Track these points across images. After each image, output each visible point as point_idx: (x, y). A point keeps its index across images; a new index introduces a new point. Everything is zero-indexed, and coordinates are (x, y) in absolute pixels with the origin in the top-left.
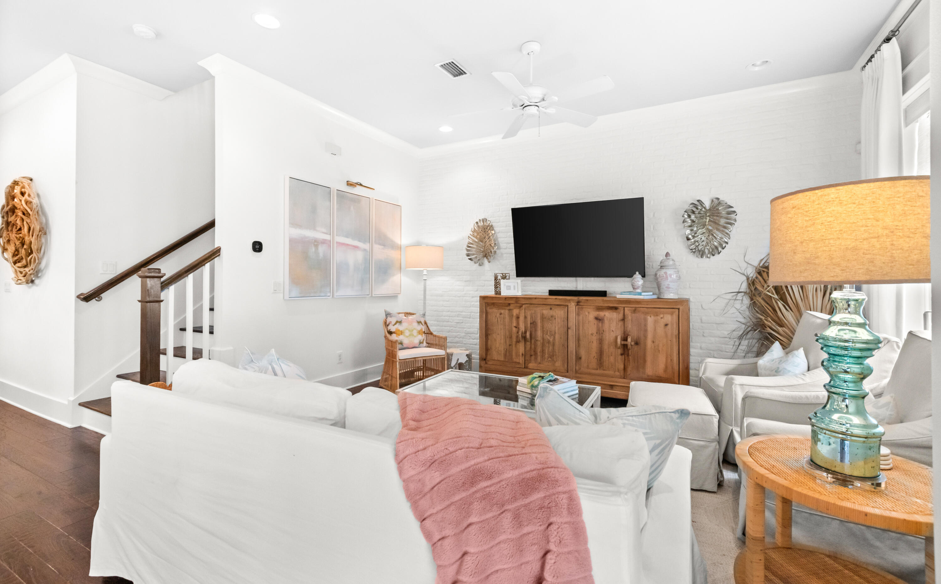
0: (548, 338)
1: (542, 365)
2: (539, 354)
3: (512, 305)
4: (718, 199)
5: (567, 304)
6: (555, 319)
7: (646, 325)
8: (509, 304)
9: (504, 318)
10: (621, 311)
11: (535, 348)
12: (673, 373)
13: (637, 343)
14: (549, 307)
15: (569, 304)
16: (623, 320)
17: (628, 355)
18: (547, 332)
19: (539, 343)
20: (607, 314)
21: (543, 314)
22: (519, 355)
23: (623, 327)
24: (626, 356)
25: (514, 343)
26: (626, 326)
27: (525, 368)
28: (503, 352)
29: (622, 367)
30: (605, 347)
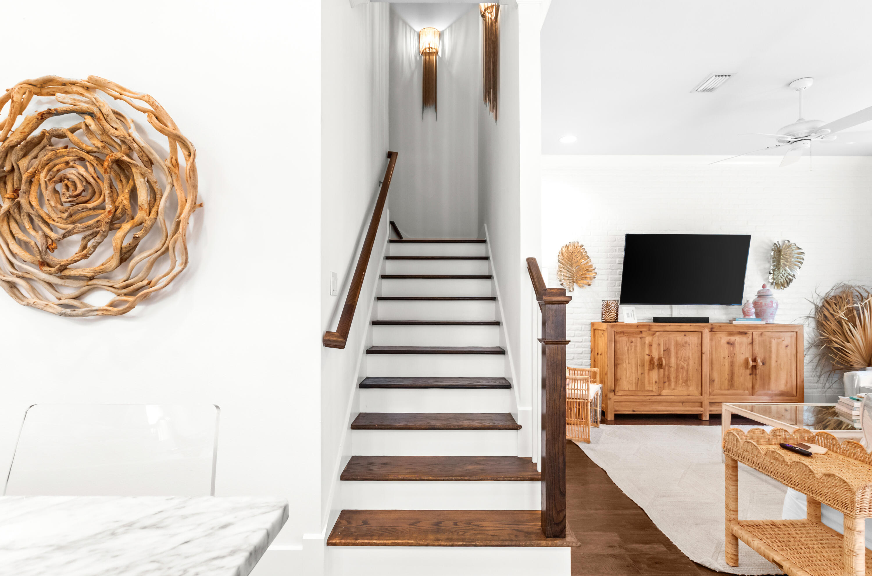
0: (682, 364)
1: (675, 391)
2: (672, 380)
3: (644, 333)
4: (789, 241)
5: (701, 330)
6: (689, 345)
7: (770, 348)
8: (641, 332)
9: (636, 347)
10: (749, 335)
11: (669, 375)
12: (792, 387)
13: (763, 364)
14: (683, 334)
15: (703, 331)
16: (752, 343)
17: (756, 375)
18: (681, 358)
19: (673, 369)
20: (737, 339)
21: (677, 341)
22: (652, 382)
23: (751, 350)
24: (754, 375)
25: (646, 371)
26: (754, 349)
27: (658, 395)
28: (634, 381)
29: (751, 385)
30: (736, 369)
